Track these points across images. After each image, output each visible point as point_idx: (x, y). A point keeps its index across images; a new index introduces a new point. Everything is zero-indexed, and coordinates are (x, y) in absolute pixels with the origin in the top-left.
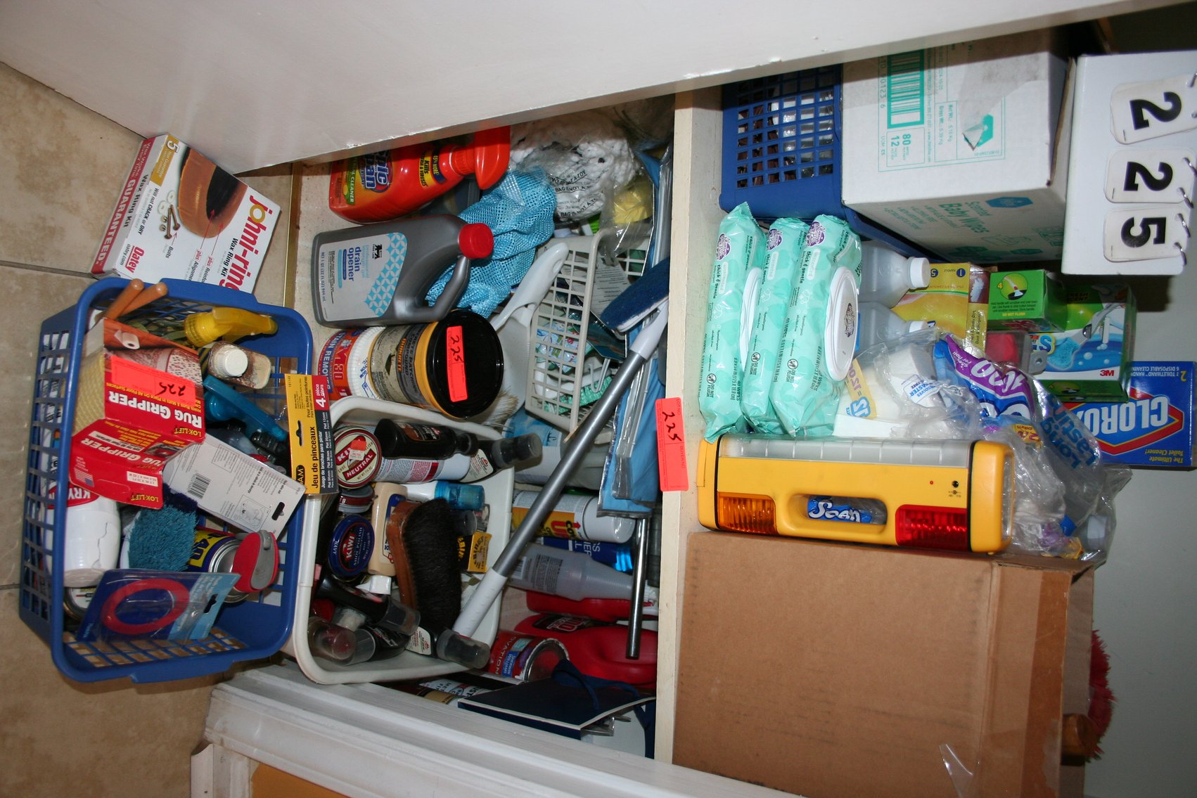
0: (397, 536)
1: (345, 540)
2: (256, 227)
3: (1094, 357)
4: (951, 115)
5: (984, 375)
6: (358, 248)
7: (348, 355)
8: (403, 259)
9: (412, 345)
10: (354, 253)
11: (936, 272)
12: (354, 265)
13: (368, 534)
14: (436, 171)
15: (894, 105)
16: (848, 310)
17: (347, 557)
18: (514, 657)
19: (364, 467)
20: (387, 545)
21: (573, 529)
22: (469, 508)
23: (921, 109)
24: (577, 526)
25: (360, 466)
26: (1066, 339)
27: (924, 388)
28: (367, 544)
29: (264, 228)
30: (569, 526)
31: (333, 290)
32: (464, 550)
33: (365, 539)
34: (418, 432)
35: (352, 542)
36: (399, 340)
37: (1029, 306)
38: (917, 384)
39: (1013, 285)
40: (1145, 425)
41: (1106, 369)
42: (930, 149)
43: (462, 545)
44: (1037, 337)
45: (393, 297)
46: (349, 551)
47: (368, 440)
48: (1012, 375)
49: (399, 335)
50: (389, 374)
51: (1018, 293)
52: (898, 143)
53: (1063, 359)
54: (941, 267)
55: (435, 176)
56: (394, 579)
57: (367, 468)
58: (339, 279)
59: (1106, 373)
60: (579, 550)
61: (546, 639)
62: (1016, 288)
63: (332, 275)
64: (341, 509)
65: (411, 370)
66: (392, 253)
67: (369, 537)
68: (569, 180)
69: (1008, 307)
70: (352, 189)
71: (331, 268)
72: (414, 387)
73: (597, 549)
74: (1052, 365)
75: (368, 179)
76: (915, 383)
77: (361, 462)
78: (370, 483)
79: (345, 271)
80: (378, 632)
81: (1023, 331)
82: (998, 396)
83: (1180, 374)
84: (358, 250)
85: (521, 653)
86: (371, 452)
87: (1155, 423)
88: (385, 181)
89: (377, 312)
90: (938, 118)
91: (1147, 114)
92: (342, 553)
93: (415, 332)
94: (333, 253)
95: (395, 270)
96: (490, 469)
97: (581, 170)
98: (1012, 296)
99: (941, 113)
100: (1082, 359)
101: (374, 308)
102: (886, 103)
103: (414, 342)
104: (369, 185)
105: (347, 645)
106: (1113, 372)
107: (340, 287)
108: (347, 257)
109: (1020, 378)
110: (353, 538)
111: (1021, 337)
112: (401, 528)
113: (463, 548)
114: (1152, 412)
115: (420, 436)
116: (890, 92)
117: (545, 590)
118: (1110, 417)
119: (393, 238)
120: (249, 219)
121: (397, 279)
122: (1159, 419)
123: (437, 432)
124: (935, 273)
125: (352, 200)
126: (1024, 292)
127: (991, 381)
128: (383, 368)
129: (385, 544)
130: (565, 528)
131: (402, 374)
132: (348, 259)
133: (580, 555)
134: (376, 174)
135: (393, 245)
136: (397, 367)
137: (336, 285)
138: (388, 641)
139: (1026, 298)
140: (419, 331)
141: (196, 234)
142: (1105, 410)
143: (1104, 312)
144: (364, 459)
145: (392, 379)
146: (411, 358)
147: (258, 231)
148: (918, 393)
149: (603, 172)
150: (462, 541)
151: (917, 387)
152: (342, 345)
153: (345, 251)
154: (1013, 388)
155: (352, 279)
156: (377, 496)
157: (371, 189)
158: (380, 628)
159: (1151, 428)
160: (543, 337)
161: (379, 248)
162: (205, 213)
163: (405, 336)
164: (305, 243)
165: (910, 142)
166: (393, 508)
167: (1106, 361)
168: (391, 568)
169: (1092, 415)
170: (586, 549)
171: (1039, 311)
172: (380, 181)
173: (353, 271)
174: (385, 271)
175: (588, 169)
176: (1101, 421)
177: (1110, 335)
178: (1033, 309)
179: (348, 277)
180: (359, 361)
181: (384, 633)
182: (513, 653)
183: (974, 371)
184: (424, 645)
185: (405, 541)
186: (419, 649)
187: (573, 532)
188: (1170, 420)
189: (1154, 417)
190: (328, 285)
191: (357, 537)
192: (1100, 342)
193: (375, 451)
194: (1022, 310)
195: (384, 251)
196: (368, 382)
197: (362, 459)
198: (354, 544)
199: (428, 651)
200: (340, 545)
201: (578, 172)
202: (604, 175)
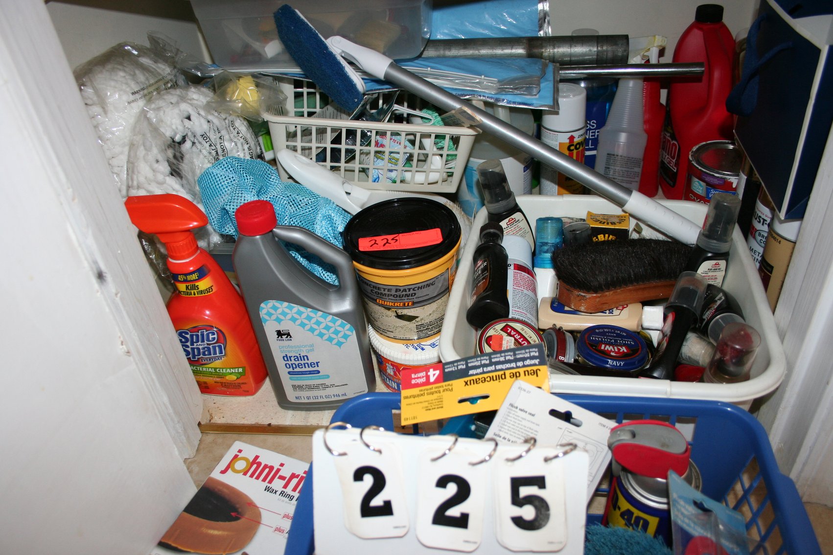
0: (598, 300)
1: (607, 354)
2: (255, 466)
6: (284, 357)
7: (402, 365)
8: (286, 304)
9: (382, 291)
10: (290, 362)
12: (302, 362)
13: (597, 331)
14: (194, 277)
17: (625, 351)
18: (713, 191)
19: (522, 336)
20: (608, 312)
21: (575, 144)
22: (561, 232)
24: (572, 138)
25: (520, 340)
28: (608, 332)
29: (257, 457)
30: (572, 148)
31: (333, 385)
32: (607, 235)
33: (603, 334)
34: (479, 282)
35: (607, 347)
36: (380, 308)
43: (601, 237)
45: (330, 314)
46: (619, 350)
47: (491, 332)
49: (376, 309)
50: (417, 317)
55: (200, 278)
56: (646, 303)
57: (523, 333)
58: (320, 378)
60: (595, 142)
61: (690, 162)
63: (316, 387)
64: (572, 361)
65: (409, 290)
66: (281, 317)
67: (601, 330)
68: (214, 153)
70: (228, 370)
71: (310, 388)
72: (428, 285)
73: (593, 123)
75: (215, 353)
77: (516, 339)
78: (539, 331)
79: (310, 373)
80: (707, 315)
84: (286, 358)
85: (708, 184)
86: (504, 329)
88: (213, 334)
89: (349, 333)
92: (621, 357)
93: (369, 289)
94: (294, 387)
95: (300, 313)
96: (517, 216)
97: (201, 139)
101: (346, 337)
103: (379, 288)
104: (221, 352)
105: (742, 333)
107: (328, 377)
108: (295, 370)
110: (603, 346)
112: (588, 296)
113: (604, 237)
115: (483, 279)
117: (638, 170)
119: (267, 317)
120: (245, 474)
121: (309, 310)
123: (480, 263)
125: (241, 370)
128: (412, 325)
129: (607, 314)
130: (575, 152)
131: (415, 300)
132: (298, 369)
133: (601, 140)
134: (208, 344)
135: (274, 317)
136: (408, 307)
137: (327, 382)
138: (719, 302)
140: (367, 284)
141: (255, 534)
144: (513, 336)
145: (424, 313)
146: (396, 290)
147: (259, 464)
149: (199, 114)
150: (597, 238)
152: (392, 373)
153: (289, 373)
155: (317, 363)
156: (554, 325)
157: (225, 349)
158: (702, 314)
160: (380, 176)
161: (280, 334)
162: (233, 523)
163: (374, 301)
164: (289, 418)
166: (566, 308)
168: (634, 308)
170: (594, 136)
172: (214, 339)
173: (309, 362)
174: (303, 325)
175: (199, 132)
179: (316, 368)
180: (406, 353)
181: (709, 309)
182: (708, 193)
184: (716, 269)
185: (602, 290)
186: (720, 275)
187: (578, 144)
190: (329, 391)
191: (602, 342)
193: (503, 325)
195: (281, 328)
196: (430, 341)
197: (513, 339)
198: (610, 344)
199: (723, 263)
200: (613, 358)
201: (204, 142)
202: (202, 113)
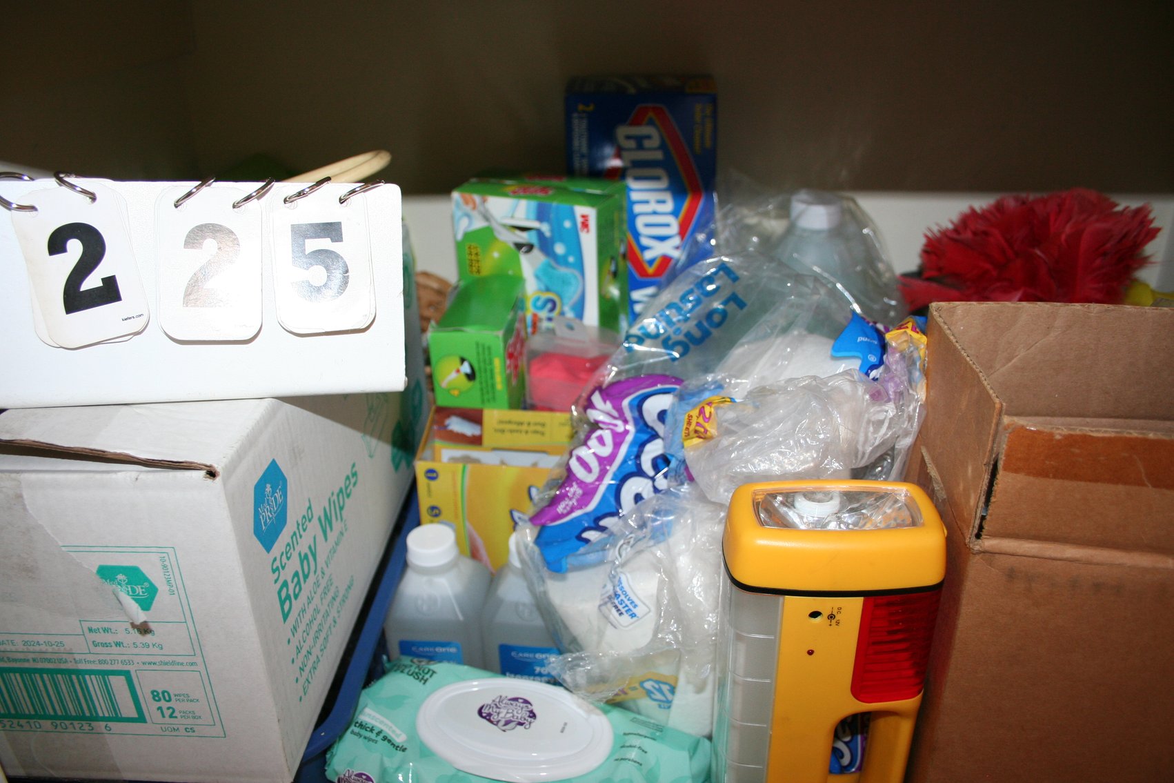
3: (562, 240)
4: (106, 630)
5: (594, 465)
11: (433, 508)
15: (102, 709)
16: (488, 718)
23: (105, 674)
26: (537, 277)
27: (622, 597)
37: (484, 353)
38: (616, 607)
39: (453, 375)
40: (659, 155)
41: (579, 225)
42: (173, 663)
44: (535, 316)
48: (594, 415)
51: (466, 368)
52: (168, 708)
53: (565, 282)
54: (425, 501)
59: (585, 225)
62: (458, 371)
69: (487, 382)
74: (576, 297)
76: (614, 610)
81: (525, 351)
82: (629, 438)
83: (584, 112)
87: (655, 142)
90: (115, 650)
91: (92, 282)
98: (471, 376)
99: (105, 645)
100: (565, 257)
102: (103, 724)
106: (583, 216)
109: (597, 399)
111: (534, 355)
114: (640, 147)
116: (82, 718)
118: (647, 202)
122: (649, 137)
124: (435, 512)
126: (463, 360)
127: (606, 451)
139: (472, 356)
142: (638, 209)
143: (494, 225)
148: (631, 607)
151: (620, 607)
154: (615, 414)
159: (663, 147)
165: (163, 692)
167: (567, 224)
169: (647, 225)
171: (494, 338)
176: (655, 213)
177: (527, 219)
178: (489, 348)
183: (589, 478)
188: (651, 123)
189: (647, 143)
192: (540, 233)
194: (491, 363)
